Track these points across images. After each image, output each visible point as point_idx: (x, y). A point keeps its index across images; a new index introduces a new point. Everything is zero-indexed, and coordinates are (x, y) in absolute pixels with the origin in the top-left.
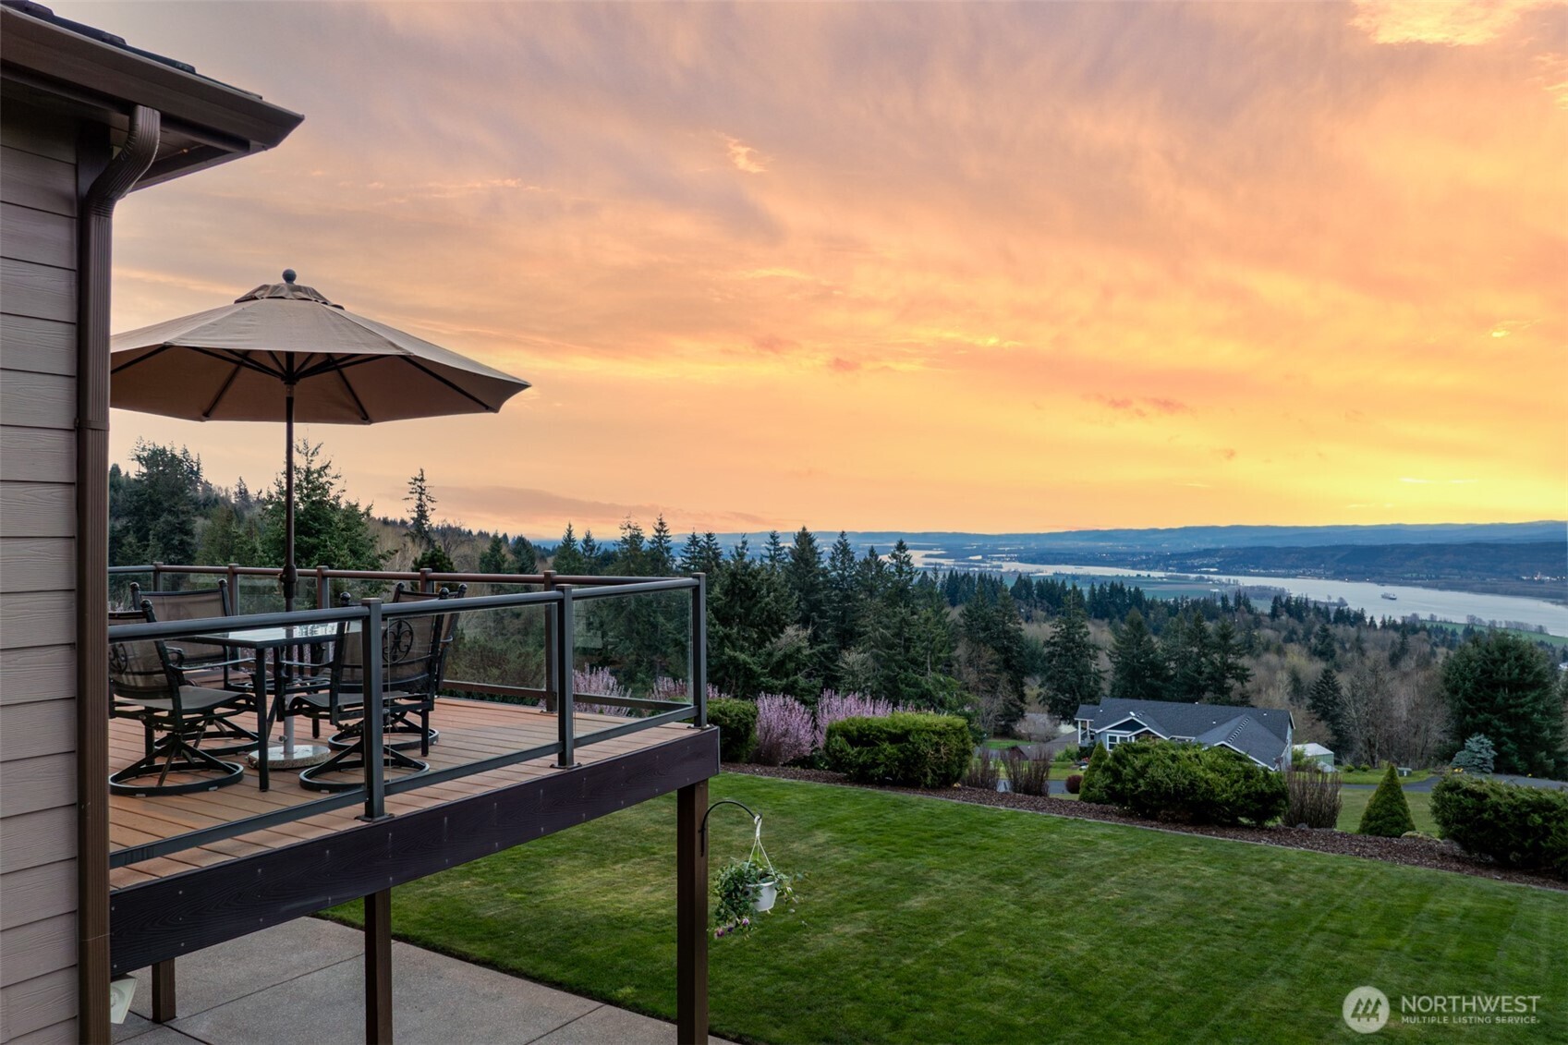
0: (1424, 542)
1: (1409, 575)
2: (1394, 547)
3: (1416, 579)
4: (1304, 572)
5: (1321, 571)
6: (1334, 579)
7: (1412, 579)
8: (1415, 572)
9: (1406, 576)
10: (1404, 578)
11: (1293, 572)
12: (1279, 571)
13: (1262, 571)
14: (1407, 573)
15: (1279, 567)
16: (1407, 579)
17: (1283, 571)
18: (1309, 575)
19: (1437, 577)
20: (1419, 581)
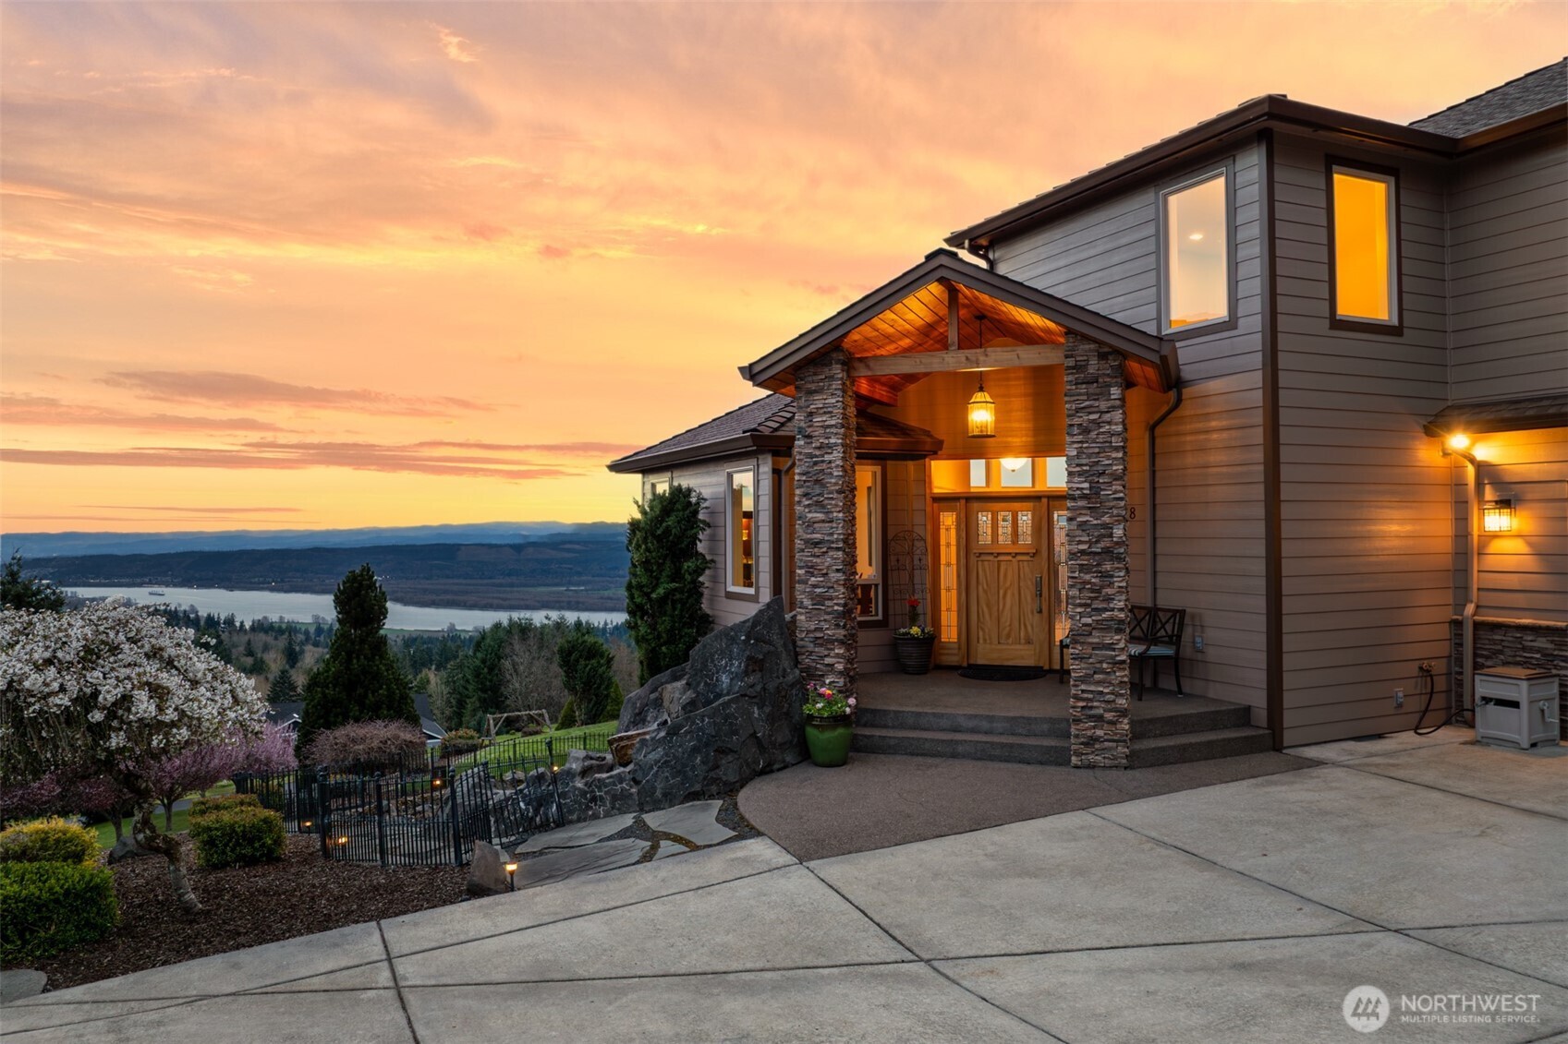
0: (268, 548)
1: (256, 580)
2: (242, 553)
3: (263, 583)
4: (150, 580)
5: (169, 579)
6: (181, 587)
7: (259, 583)
8: (261, 577)
9: (253, 580)
10: (251, 583)
11: (139, 580)
12: (123, 580)
13: (103, 581)
14: (254, 577)
15: (121, 577)
16: (255, 583)
17: (127, 580)
18: (156, 584)
19: (282, 581)
20: (266, 586)
